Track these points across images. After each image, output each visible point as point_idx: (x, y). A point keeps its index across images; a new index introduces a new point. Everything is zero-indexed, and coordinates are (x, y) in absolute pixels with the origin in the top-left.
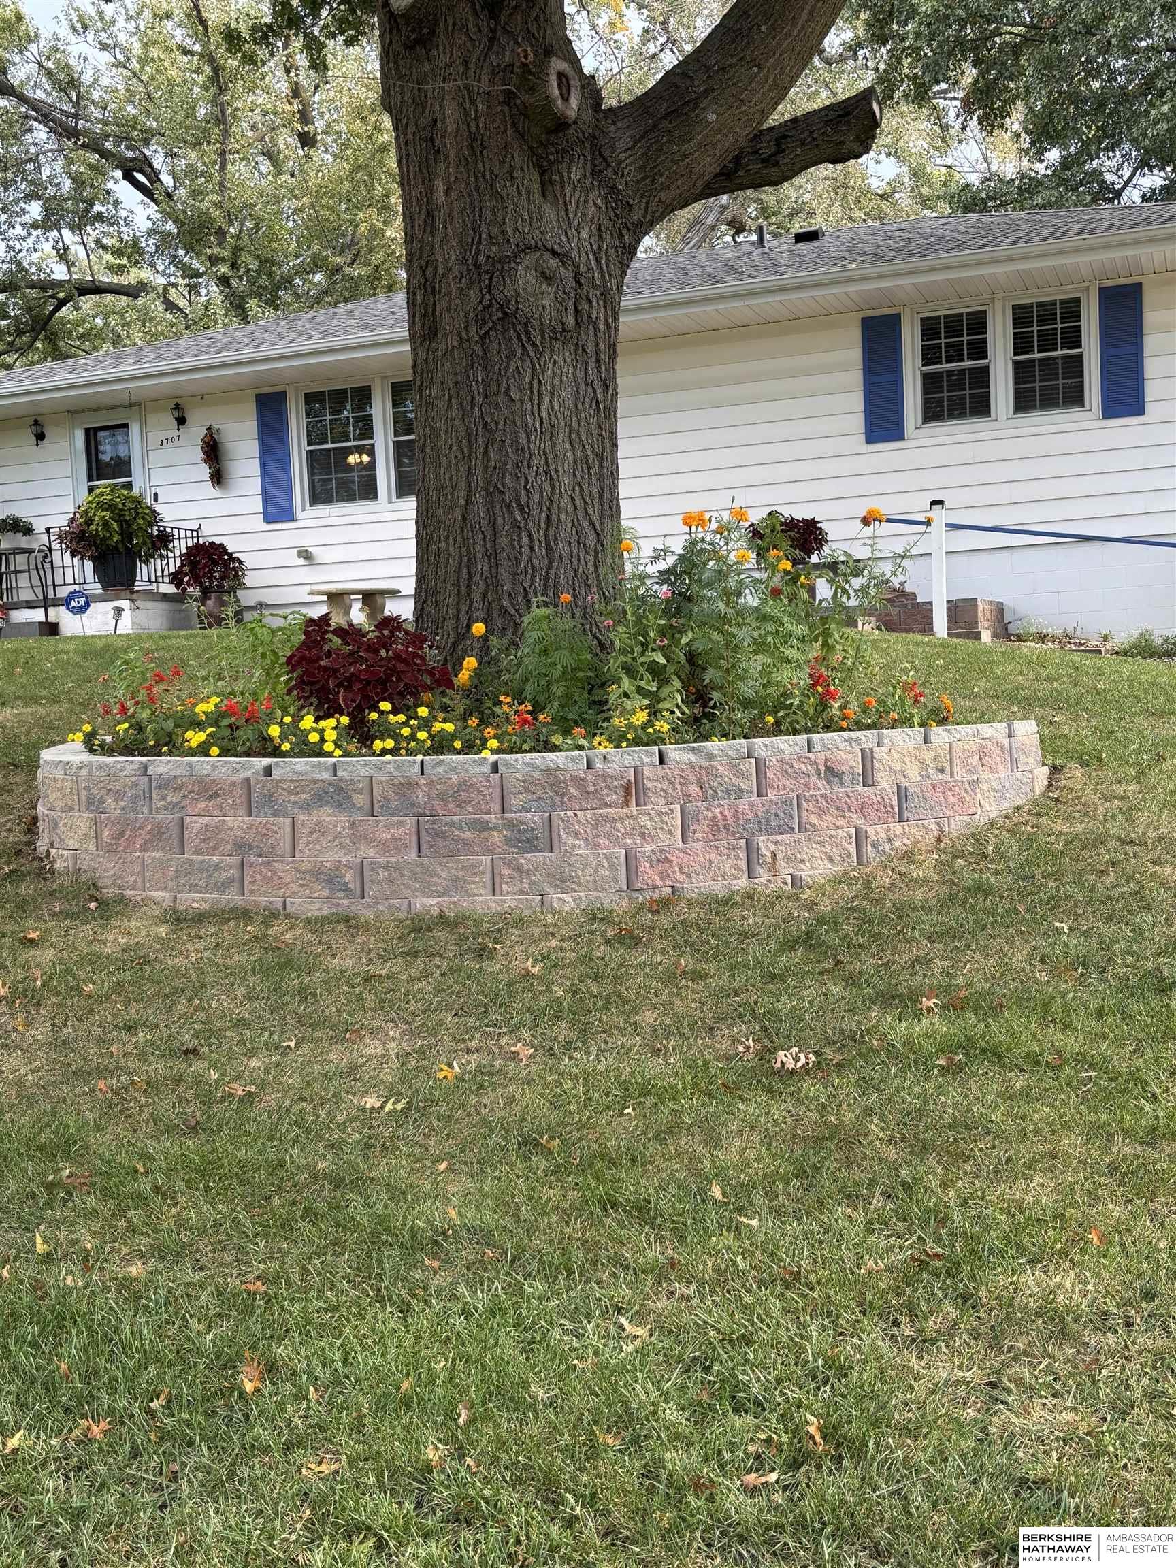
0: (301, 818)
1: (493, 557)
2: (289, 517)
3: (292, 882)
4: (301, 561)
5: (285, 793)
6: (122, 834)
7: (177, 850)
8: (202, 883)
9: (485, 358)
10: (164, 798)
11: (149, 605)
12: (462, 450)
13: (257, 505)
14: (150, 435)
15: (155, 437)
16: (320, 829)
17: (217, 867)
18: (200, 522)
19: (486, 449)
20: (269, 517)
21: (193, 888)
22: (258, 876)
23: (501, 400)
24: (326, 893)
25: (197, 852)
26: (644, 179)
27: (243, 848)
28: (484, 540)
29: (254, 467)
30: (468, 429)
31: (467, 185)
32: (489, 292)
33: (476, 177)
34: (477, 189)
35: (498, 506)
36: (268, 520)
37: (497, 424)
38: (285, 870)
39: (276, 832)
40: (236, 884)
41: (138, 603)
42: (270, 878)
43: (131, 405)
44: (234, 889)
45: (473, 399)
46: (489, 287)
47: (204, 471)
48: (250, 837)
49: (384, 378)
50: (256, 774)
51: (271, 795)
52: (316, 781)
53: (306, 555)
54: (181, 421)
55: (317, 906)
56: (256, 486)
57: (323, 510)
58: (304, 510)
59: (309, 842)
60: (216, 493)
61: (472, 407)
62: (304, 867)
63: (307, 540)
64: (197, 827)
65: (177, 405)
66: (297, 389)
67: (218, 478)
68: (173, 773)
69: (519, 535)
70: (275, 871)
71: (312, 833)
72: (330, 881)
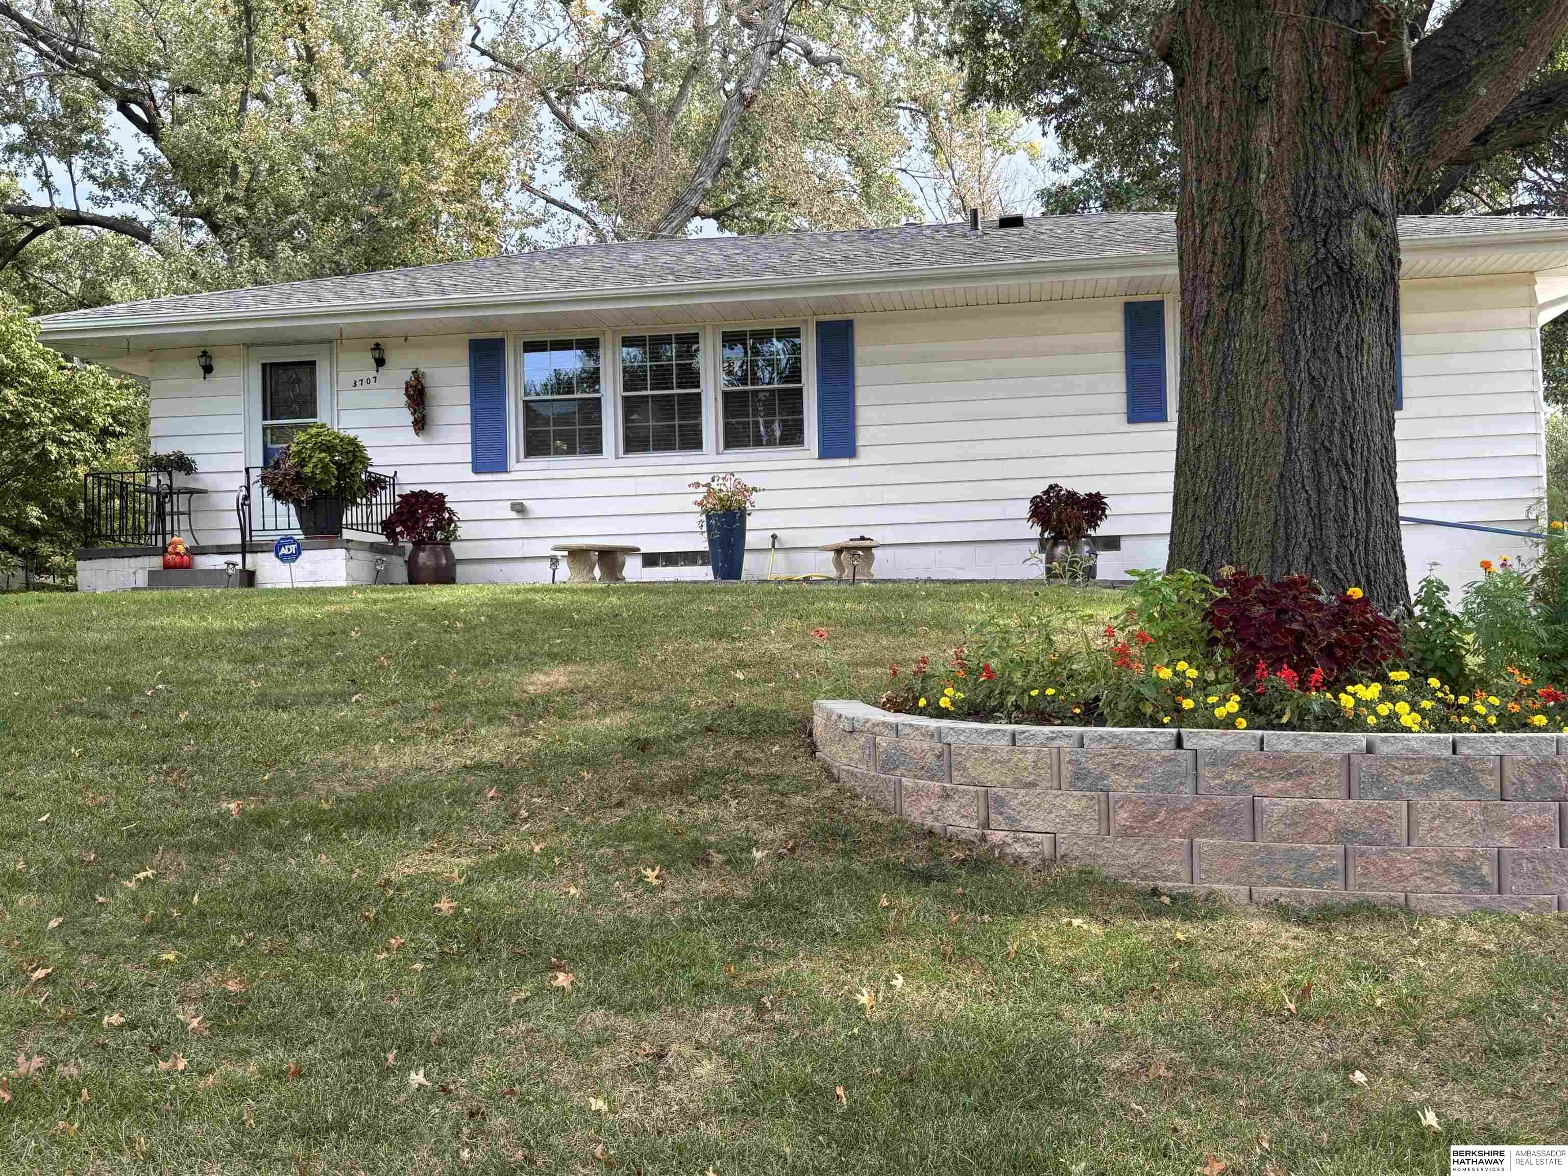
0: (1422, 802)
1: (1317, 518)
2: (502, 467)
3: (1415, 874)
4: (514, 515)
5: (1398, 773)
6: (1153, 816)
7: (1249, 836)
8: (1289, 875)
9: (1315, 313)
10: (1219, 776)
11: (361, 555)
12: (1282, 405)
13: (466, 453)
14: (341, 374)
15: (346, 377)
16: (1447, 814)
17: (1312, 857)
18: (396, 469)
19: (1312, 406)
20: (478, 467)
21: (1273, 880)
22: (1372, 869)
23: (1332, 357)
24: (1457, 887)
25: (1280, 839)
26: (1419, 146)
27: (1344, 834)
28: (1308, 500)
29: (464, 413)
30: (1292, 385)
31: (1303, 137)
32: (1324, 245)
33: (1312, 130)
34: (1312, 141)
35: (1324, 465)
36: (476, 471)
37: (1325, 380)
38: (1405, 860)
39: (1390, 817)
40: (1341, 877)
41: (352, 552)
42: (1386, 870)
43: (321, 342)
44: (1338, 883)
45: (1298, 352)
46: (1325, 242)
47: (407, 417)
48: (1355, 822)
49: (614, 332)
50: (1358, 752)
51: (1380, 775)
52: (1437, 760)
53: (519, 508)
54: (380, 362)
55: (1451, 902)
56: (465, 434)
57: (539, 463)
58: (518, 462)
59: (1432, 829)
60: (418, 440)
61: (1297, 361)
62: (1431, 856)
63: (518, 493)
64: (1278, 811)
65: (377, 345)
66: (516, 337)
67: (421, 424)
68: (1231, 748)
69: (1345, 495)
70: (1393, 861)
71: (1434, 818)
72: (1461, 874)
